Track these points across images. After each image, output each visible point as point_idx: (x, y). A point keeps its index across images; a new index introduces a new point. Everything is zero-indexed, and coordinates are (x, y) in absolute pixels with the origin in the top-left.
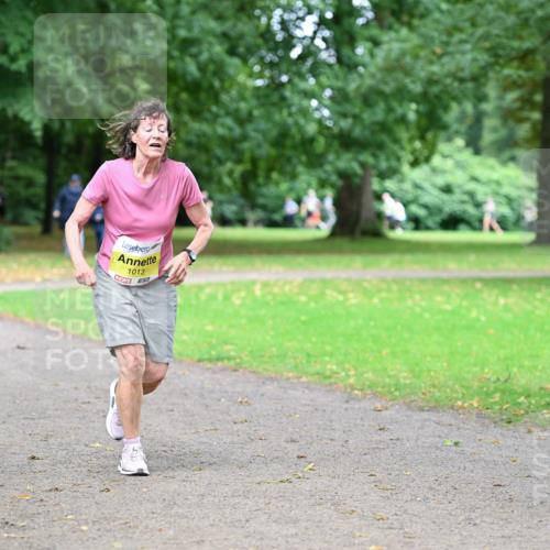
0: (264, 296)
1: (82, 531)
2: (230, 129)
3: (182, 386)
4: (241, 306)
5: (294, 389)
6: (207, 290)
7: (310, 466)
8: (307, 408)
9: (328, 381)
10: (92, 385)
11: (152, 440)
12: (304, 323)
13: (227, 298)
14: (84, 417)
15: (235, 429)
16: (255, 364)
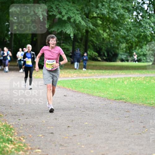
0: (133, 81)
1: (82, 147)
2: (125, 33)
3: (110, 107)
4: (127, 84)
5: (142, 108)
6: (117, 80)
7: (146, 130)
8: (146, 113)
9: (151, 106)
10: (85, 106)
11: (102, 122)
12: (145, 89)
13: (123, 82)
14: (83, 115)
15: (125, 119)
16: (131, 101)
